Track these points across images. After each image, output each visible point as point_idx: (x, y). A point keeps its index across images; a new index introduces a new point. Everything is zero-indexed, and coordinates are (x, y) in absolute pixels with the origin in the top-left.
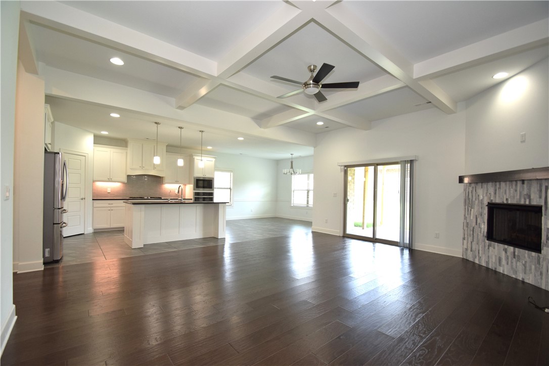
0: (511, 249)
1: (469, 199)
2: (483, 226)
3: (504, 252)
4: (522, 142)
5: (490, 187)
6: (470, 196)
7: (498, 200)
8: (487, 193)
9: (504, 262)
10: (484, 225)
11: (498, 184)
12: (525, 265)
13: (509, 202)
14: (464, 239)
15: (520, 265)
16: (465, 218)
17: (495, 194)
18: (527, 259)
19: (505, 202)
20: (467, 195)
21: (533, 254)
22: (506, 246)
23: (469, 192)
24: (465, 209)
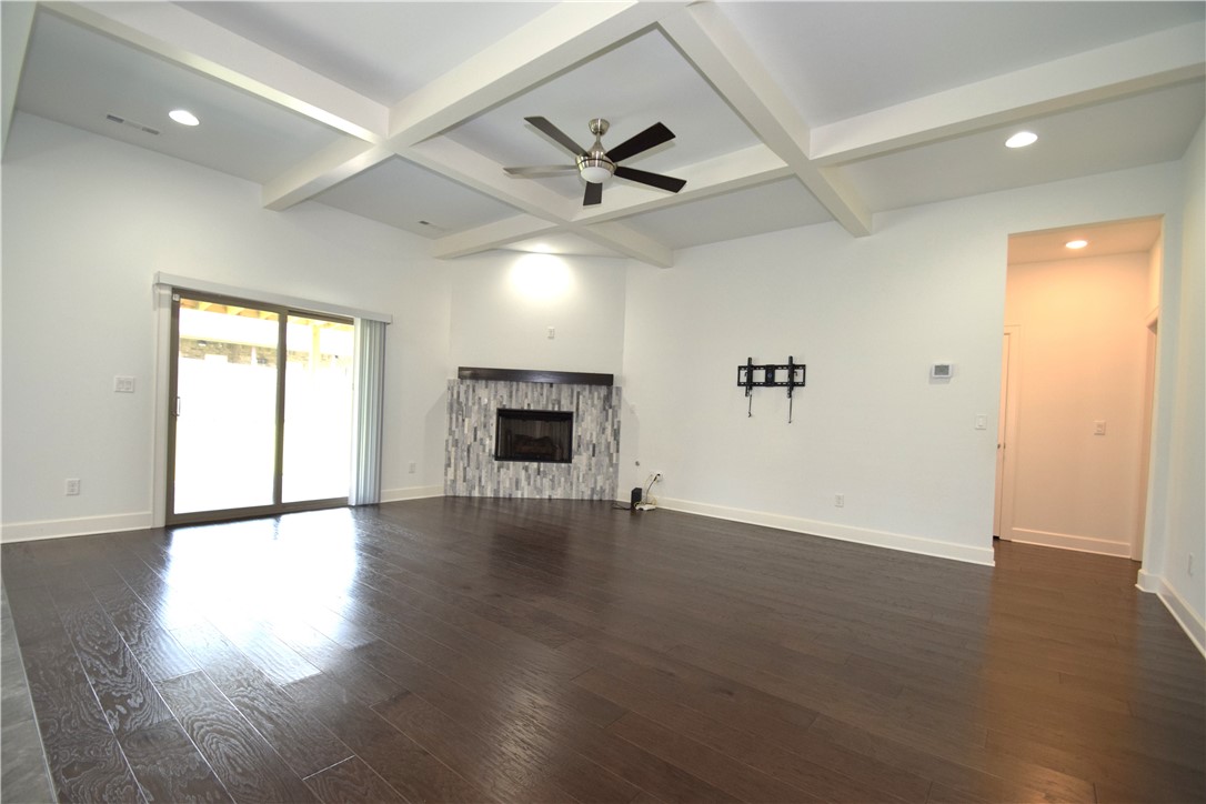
0: (535, 465)
1: (459, 403)
2: (487, 442)
3: (523, 473)
4: (550, 338)
5: (502, 388)
6: (462, 399)
7: (514, 406)
8: (495, 396)
9: (524, 483)
10: (491, 439)
11: (515, 383)
12: (552, 480)
13: (532, 408)
14: (449, 465)
15: (546, 482)
16: (451, 432)
17: (511, 396)
18: (556, 473)
19: (526, 408)
20: (455, 396)
21: (563, 465)
22: (527, 463)
23: (458, 393)
24: (451, 418)
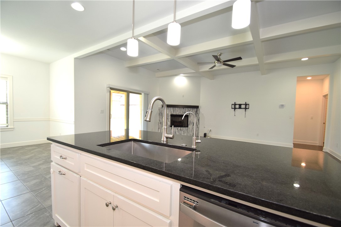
0: (180, 128)
1: (161, 113)
2: (168, 123)
3: (177, 130)
4: (183, 97)
5: (172, 109)
6: (162, 112)
7: (175, 114)
8: (170, 111)
9: (177, 133)
10: (169, 122)
11: (175, 108)
12: (184, 132)
13: (179, 114)
14: (159, 129)
15: (182, 132)
16: (160, 121)
17: (174, 111)
18: (184, 130)
19: (177, 114)
20: (160, 111)
21: (186, 128)
22: (178, 128)
23: (161, 111)
24: (159, 117)
